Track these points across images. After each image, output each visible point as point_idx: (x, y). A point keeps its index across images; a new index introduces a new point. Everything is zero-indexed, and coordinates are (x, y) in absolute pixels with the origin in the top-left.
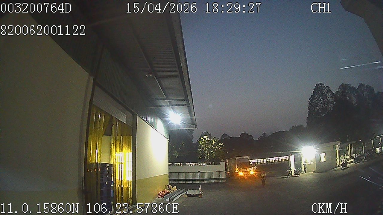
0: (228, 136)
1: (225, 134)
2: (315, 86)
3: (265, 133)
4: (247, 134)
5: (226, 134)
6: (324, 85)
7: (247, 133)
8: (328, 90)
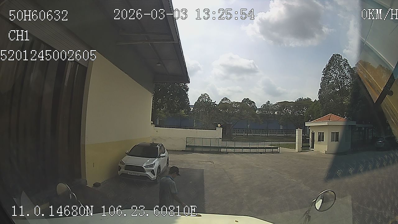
0: (228, 101)
1: (225, 98)
2: (332, 56)
3: (269, 101)
4: (250, 101)
5: (227, 98)
6: (341, 56)
7: (250, 99)
8: (345, 63)
